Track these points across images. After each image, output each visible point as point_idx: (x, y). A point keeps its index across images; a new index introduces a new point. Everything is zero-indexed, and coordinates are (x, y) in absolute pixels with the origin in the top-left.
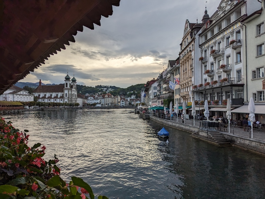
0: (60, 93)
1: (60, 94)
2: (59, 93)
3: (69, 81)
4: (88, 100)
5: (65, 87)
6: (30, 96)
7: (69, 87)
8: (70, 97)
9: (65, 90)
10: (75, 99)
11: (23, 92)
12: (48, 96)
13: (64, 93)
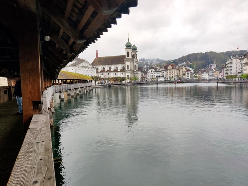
0: (120, 65)
1: (120, 67)
3: (131, 49)
4: (148, 73)
5: (126, 57)
6: (92, 69)
7: (131, 57)
8: (132, 69)
9: (126, 61)
10: (137, 72)
11: (85, 64)
12: (107, 70)
13: (125, 65)
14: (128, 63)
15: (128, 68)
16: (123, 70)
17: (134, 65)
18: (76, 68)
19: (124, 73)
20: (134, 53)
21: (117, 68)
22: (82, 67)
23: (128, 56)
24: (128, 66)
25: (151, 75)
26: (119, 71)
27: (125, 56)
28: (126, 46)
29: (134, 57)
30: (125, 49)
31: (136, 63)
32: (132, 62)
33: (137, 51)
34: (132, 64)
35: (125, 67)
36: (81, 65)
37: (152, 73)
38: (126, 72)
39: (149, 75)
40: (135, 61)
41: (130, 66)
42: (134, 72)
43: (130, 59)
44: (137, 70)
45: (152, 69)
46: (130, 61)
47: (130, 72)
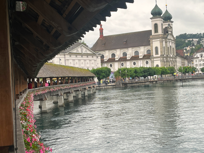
0: (143, 47)
1: (142, 51)
2: (141, 47)
3: (160, 19)
4: (195, 60)
5: (153, 33)
6: (94, 57)
7: (162, 33)
8: (165, 54)
9: (153, 40)
10: (174, 59)
11: (81, 49)
12: (119, 57)
13: (152, 47)
14: (156, 44)
15: (157, 53)
16: (148, 56)
17: (168, 46)
18: (66, 56)
19: (149, 61)
20: (167, 26)
21: (137, 52)
22: (77, 54)
23: (156, 31)
24: (156, 48)
25: (200, 63)
26: (141, 59)
27: (150, 31)
28: (152, 14)
29: (167, 32)
30: (151, 19)
31: (171, 43)
32: (164, 42)
33: (172, 22)
34: (164, 45)
35: (152, 50)
36: (75, 51)
37: (202, 59)
38: (154, 60)
39: (197, 63)
40: (169, 39)
41: (161, 48)
42: (169, 59)
43: (160, 36)
44: (174, 55)
45: (201, 52)
46: (161, 39)
47: (162, 59)
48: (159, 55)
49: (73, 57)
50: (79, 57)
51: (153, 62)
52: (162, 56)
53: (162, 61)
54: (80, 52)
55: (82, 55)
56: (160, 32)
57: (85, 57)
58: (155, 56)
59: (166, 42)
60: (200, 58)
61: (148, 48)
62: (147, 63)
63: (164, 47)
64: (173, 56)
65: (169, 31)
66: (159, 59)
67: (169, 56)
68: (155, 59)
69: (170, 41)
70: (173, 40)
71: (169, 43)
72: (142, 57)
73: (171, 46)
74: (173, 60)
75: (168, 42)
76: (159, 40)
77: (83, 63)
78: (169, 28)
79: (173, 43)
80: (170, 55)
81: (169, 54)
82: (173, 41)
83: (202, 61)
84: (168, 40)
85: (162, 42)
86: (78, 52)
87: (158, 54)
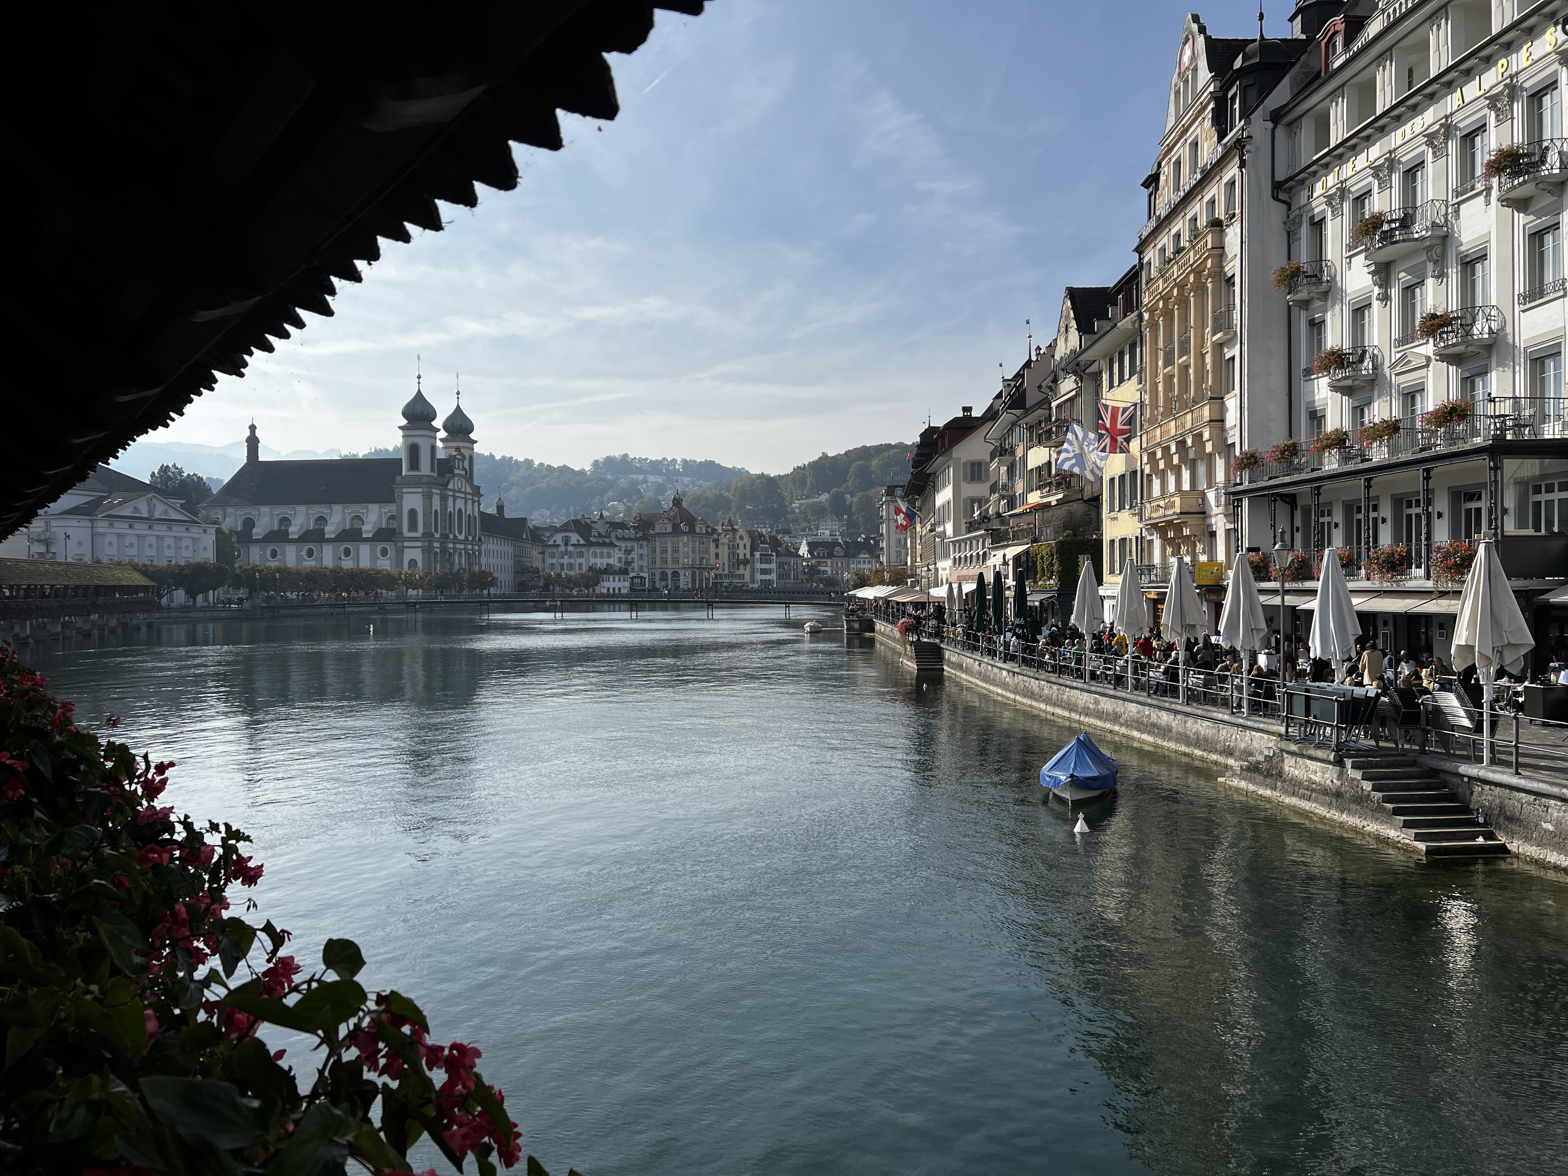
0: (376, 506)
1: (373, 517)
2: (372, 507)
3: (429, 433)
4: (547, 553)
5: (405, 470)
6: (192, 529)
7: (432, 470)
8: (436, 531)
9: (404, 490)
10: (470, 547)
11: (149, 506)
12: (300, 529)
13: (400, 508)
14: (412, 500)
15: (413, 527)
16: (387, 535)
17: (450, 509)
18: (99, 524)
19: (391, 549)
20: (453, 451)
21: (358, 520)
22: (133, 520)
25: (561, 561)
26: (367, 540)
27: (397, 463)
28: (404, 415)
29: (452, 472)
30: (400, 428)
31: (460, 501)
32: (436, 498)
33: (473, 441)
34: (437, 507)
35: (401, 518)
36: (127, 511)
37: (566, 549)
38: (404, 547)
39: (554, 561)
40: (454, 491)
41: (424, 515)
42: (451, 545)
43: (424, 481)
44: (470, 534)
45: (566, 530)
46: (426, 490)
47: (426, 544)
48: (419, 534)
49: (121, 527)
50: (141, 528)
51: (400, 552)
52: (428, 535)
53: (427, 551)
54: (145, 515)
55: (150, 521)
56: (425, 468)
57: (161, 530)
58: (406, 533)
59: (444, 499)
60: (563, 549)
61: (390, 508)
62: (384, 552)
63: (436, 512)
64: (466, 537)
65: (459, 469)
66: (420, 544)
67: (451, 536)
68: (406, 544)
69: (457, 494)
70: (469, 494)
71: (454, 500)
72: (370, 535)
73: (460, 510)
74: (465, 549)
75: (451, 499)
76: (420, 490)
77: (155, 545)
78: (458, 459)
79: (470, 502)
80: (455, 536)
81: (450, 532)
82: (470, 497)
83: (566, 557)
84: (451, 493)
85: (428, 498)
86: (136, 515)
87: (416, 530)
